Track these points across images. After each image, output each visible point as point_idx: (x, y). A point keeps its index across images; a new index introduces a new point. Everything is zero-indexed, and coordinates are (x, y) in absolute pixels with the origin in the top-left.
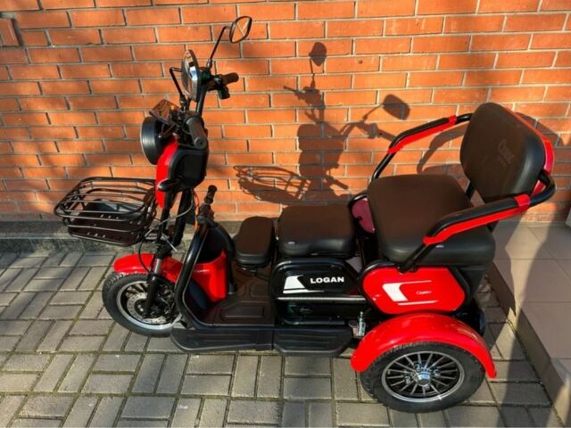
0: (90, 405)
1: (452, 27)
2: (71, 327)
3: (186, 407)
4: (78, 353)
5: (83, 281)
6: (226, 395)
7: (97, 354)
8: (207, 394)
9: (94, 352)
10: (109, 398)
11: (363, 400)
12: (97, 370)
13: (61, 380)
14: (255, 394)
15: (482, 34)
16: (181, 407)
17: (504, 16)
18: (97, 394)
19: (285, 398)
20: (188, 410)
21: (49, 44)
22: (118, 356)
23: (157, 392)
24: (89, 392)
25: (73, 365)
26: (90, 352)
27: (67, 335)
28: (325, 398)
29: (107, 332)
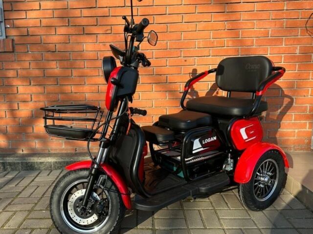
1: (230, 44)
2: (12, 201)
4: (17, 211)
5: (20, 182)
7: (30, 211)
9: (28, 210)
11: (208, 228)
12: (31, 217)
13: (6, 223)
15: (244, 47)
17: (254, 39)
18: (31, 228)
19: (156, 228)
21: (28, 51)
22: (44, 211)
24: (25, 227)
25: (14, 216)
26: (26, 210)
27: (10, 204)
28: (183, 228)
29: (36, 202)
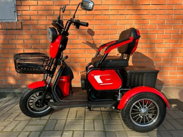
0: (27, 134)
1: (143, 27)
3: (67, 134)
4: (22, 120)
6: (83, 130)
7: (30, 120)
8: (75, 130)
10: (35, 132)
12: (30, 124)
13: (15, 128)
14: (94, 129)
15: (152, 29)
16: (65, 133)
17: (156, 25)
18: (30, 131)
19: (106, 130)
20: (68, 134)
21: (30, 29)
23: (55, 130)
24: (26, 130)
25: (20, 123)
27: (18, 116)
